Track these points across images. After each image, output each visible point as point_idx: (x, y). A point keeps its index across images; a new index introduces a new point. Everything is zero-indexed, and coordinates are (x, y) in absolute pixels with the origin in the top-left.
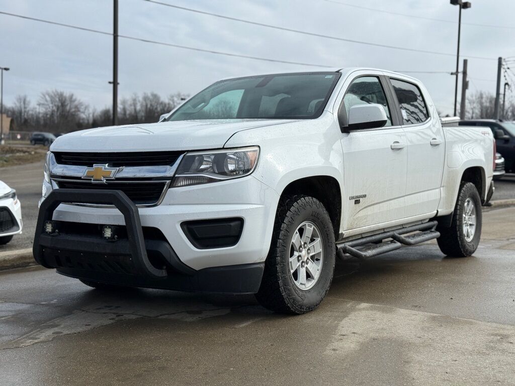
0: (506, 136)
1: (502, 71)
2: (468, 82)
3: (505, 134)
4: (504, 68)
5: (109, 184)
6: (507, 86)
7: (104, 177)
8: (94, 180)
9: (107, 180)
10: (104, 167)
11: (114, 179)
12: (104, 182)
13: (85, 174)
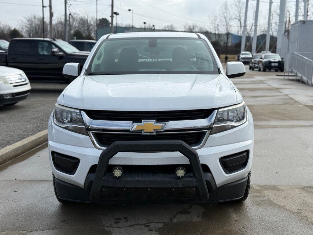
0: (61, 53)
1: (67, 6)
2: (53, 12)
3: (60, 52)
4: (68, 5)
5: (157, 135)
6: (70, 16)
7: (155, 130)
8: (145, 133)
9: (156, 132)
10: (153, 122)
11: (163, 131)
12: (155, 133)
13: (134, 129)
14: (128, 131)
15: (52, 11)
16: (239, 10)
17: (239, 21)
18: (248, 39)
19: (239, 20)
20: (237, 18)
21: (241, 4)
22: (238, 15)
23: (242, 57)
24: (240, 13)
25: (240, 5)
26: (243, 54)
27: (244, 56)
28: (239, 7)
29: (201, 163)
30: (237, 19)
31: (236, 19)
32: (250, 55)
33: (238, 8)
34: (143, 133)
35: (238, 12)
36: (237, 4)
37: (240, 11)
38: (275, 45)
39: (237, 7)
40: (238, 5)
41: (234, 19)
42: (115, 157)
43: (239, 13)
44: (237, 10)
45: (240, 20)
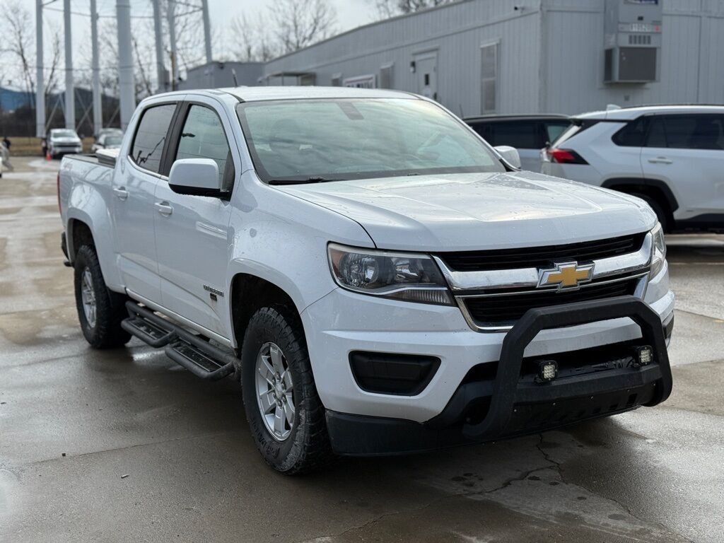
5: (582, 289)
7: (578, 280)
8: (563, 288)
9: (581, 284)
10: (574, 266)
11: (590, 280)
12: (578, 287)
13: (545, 281)
14: (533, 288)
16: (18, 30)
17: (20, 57)
18: (51, 99)
19: (18, 53)
20: (15, 49)
21: (21, 17)
22: (16, 42)
23: (55, 143)
24: (21, 38)
25: (18, 20)
26: (56, 136)
27: (60, 140)
28: (16, 23)
30: (13, 50)
31: (11, 52)
32: (73, 137)
33: (14, 25)
34: (559, 290)
35: (15, 34)
36: (10, 13)
37: (19, 32)
38: (116, 112)
39: (10, 23)
40: (13, 18)
41: (6, 51)
42: (535, 342)
43: (18, 37)
44: (11, 31)
45: (21, 53)
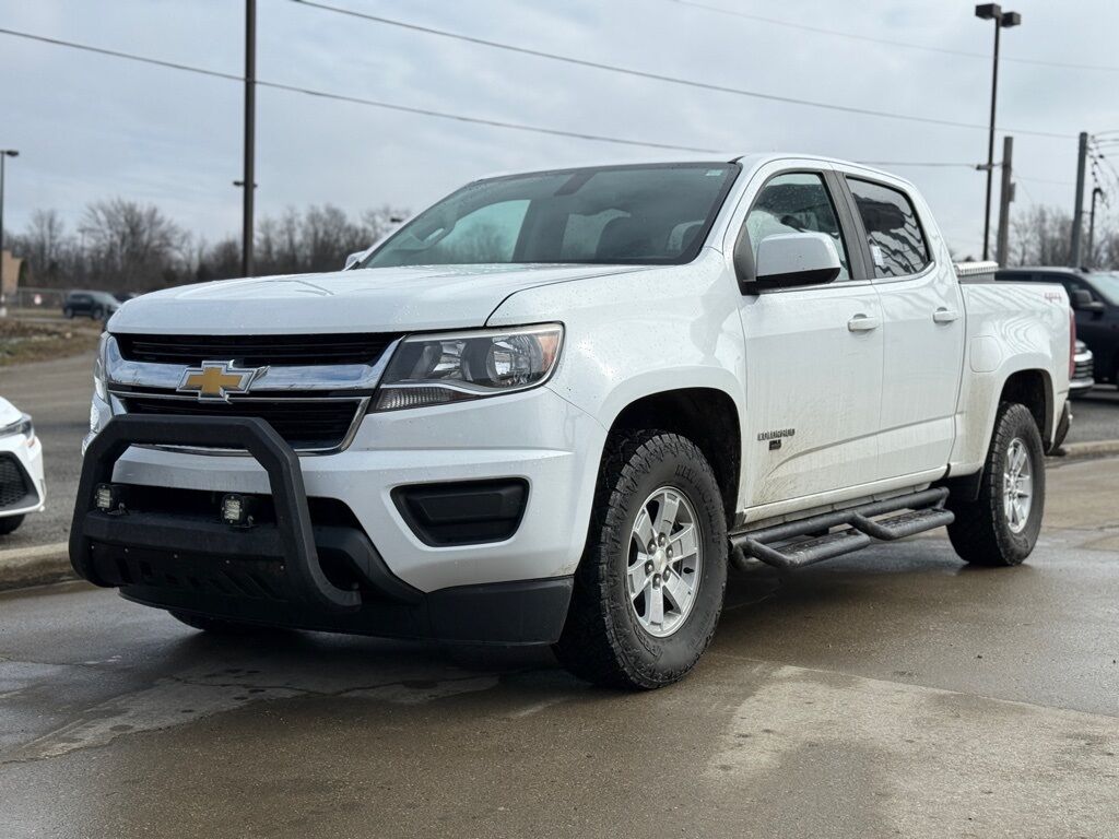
0: (1097, 304)
2: (1013, 186)
3: (1095, 300)
4: (1091, 157)
5: (236, 404)
6: (1098, 196)
7: (227, 390)
8: (203, 395)
9: (231, 395)
10: (222, 367)
11: (246, 392)
12: (227, 399)
13: (184, 383)
14: (172, 391)
15: (1013, 180)
29: (308, 494)
34: (199, 398)
